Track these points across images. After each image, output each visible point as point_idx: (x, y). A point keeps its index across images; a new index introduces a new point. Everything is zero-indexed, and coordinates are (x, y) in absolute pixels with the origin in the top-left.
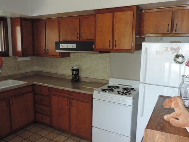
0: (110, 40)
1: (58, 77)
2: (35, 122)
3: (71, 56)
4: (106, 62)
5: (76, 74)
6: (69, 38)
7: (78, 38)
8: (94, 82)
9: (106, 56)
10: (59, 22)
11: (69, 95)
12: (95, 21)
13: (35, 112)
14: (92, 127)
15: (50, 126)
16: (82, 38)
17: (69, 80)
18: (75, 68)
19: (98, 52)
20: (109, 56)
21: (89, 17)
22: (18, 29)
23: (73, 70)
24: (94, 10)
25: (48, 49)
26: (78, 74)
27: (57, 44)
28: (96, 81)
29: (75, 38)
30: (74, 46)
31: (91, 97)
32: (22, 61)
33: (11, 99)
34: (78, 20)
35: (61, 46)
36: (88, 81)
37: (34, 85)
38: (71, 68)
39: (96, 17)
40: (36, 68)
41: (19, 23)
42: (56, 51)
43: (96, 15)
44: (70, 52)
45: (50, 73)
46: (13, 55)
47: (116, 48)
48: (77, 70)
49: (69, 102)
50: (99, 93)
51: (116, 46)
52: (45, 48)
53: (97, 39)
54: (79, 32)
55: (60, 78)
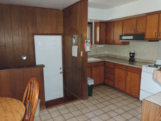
0: (156, 33)
1: (120, 58)
2: (104, 84)
3: (130, 44)
4: (155, 48)
5: (132, 56)
6: (129, 32)
7: (135, 32)
8: (145, 62)
9: (156, 44)
10: (123, 22)
11: (126, 68)
12: (146, 20)
13: (105, 78)
14: (140, 89)
15: (113, 87)
16: (138, 32)
17: (127, 60)
18: (132, 52)
19: (148, 41)
20: (158, 44)
21: (144, 18)
22: (98, 28)
23: (130, 53)
24: (146, 14)
25: (114, 40)
26: (134, 56)
27: (121, 36)
28: (147, 61)
29: (133, 32)
30: (131, 37)
31: (140, 70)
32: (99, 47)
33: (92, 68)
34: (135, 20)
35: (123, 38)
36: (141, 61)
37: (105, 62)
38: (129, 52)
39: (147, 18)
40: (106, 53)
41: (99, 25)
42: (120, 41)
43: (147, 17)
44: (129, 42)
45: (115, 56)
46: (94, 44)
47: (160, 38)
48: (134, 54)
49: (126, 72)
50: (146, 67)
51: (160, 36)
52: (113, 39)
53: (147, 32)
54: (135, 28)
55: (122, 59)
